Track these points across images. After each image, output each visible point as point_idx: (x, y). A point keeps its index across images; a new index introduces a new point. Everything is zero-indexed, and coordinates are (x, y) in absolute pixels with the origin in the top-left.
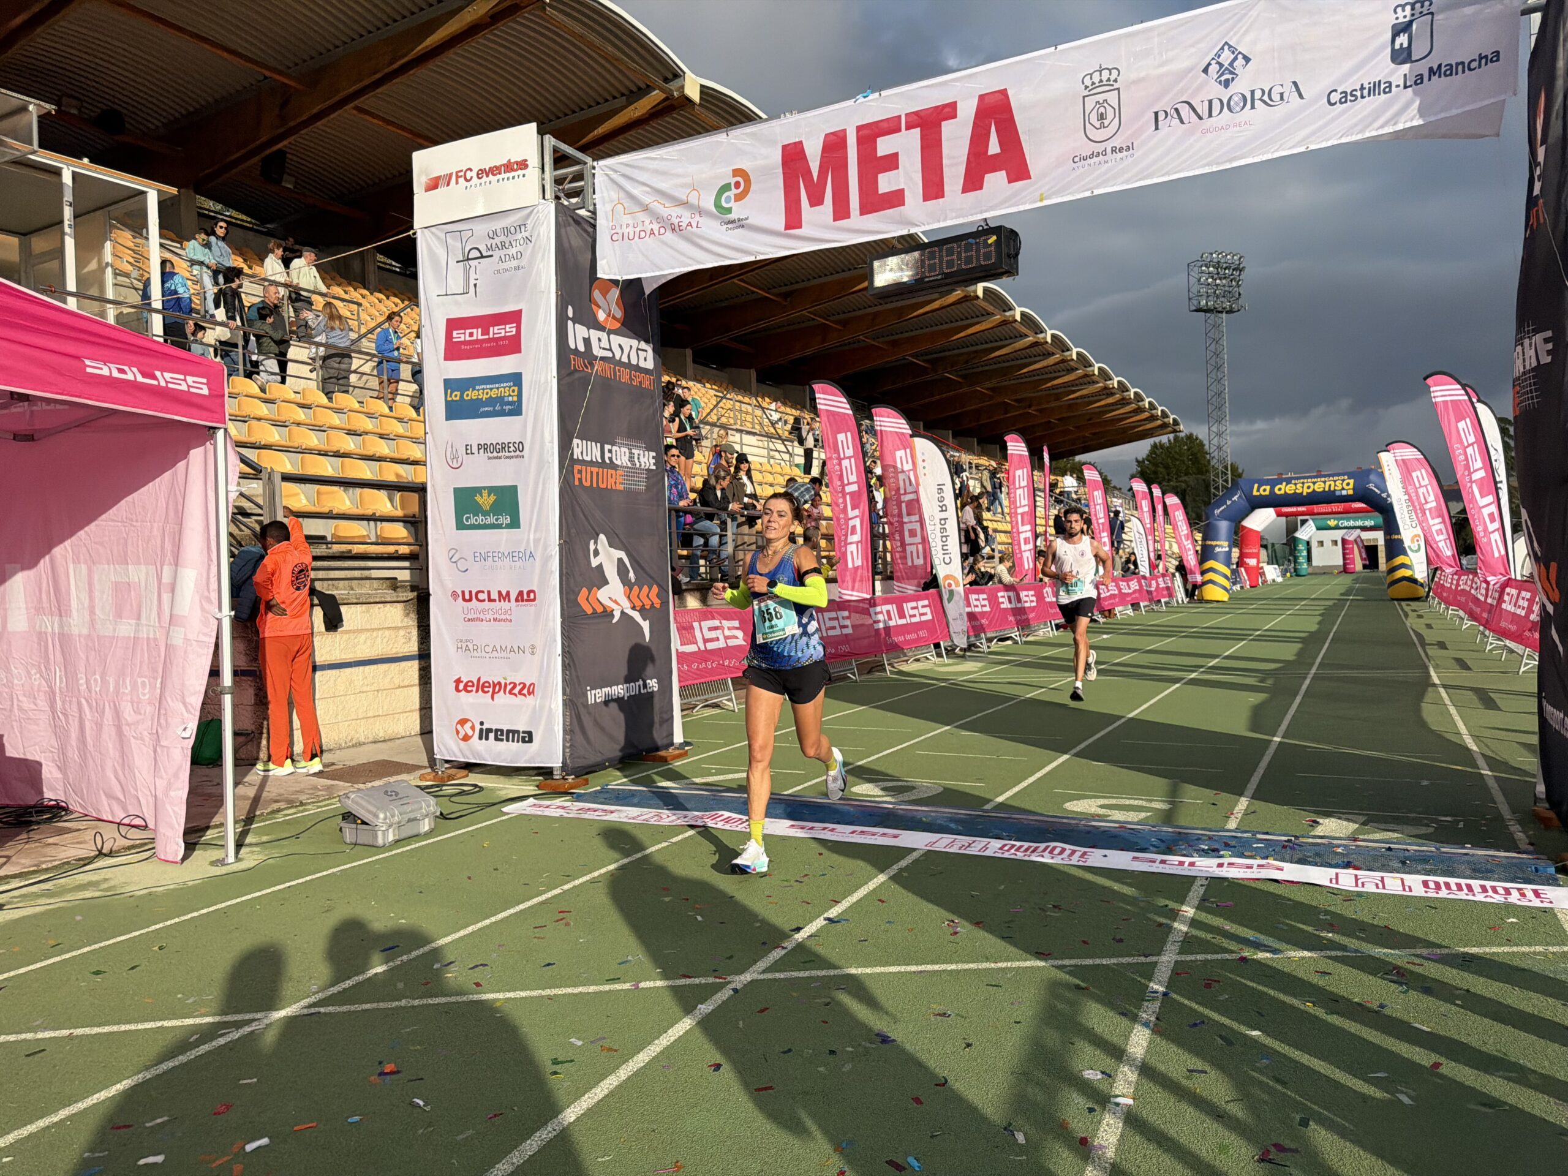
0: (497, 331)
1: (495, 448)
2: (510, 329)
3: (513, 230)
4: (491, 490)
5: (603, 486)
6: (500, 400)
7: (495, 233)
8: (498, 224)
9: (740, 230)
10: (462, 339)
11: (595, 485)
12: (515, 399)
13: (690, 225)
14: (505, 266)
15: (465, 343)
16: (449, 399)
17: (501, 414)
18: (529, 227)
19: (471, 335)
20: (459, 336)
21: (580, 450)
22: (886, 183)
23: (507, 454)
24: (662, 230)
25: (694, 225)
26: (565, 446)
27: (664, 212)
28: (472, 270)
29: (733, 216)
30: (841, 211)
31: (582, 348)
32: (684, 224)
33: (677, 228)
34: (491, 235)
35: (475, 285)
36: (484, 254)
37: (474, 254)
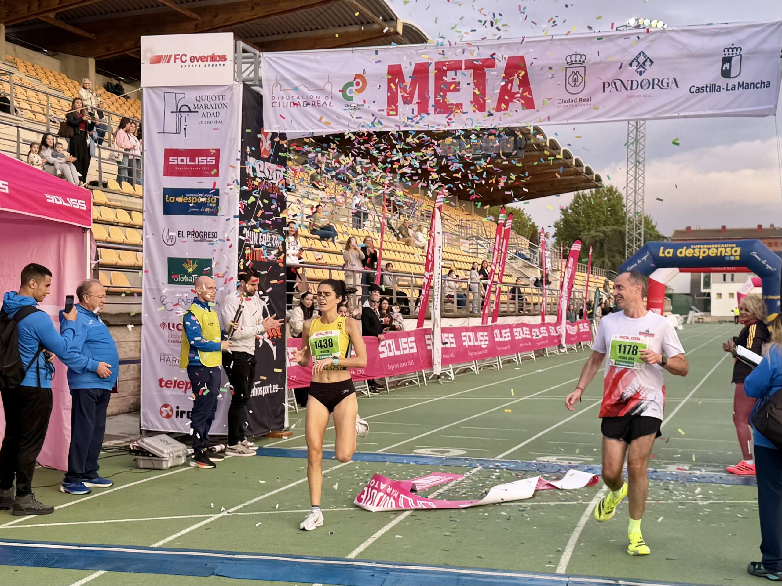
0: (200, 160)
1: (199, 235)
2: (211, 160)
4: (195, 260)
5: (258, 260)
8: (205, 93)
10: (176, 163)
12: (215, 205)
13: (325, 103)
15: (178, 165)
16: (166, 201)
17: (204, 213)
19: (182, 161)
24: (306, 104)
25: (328, 104)
27: (309, 93)
28: (183, 119)
30: (423, 108)
32: (322, 103)
33: (316, 104)
34: (198, 99)
35: (185, 129)
36: (192, 110)
37: (185, 109)
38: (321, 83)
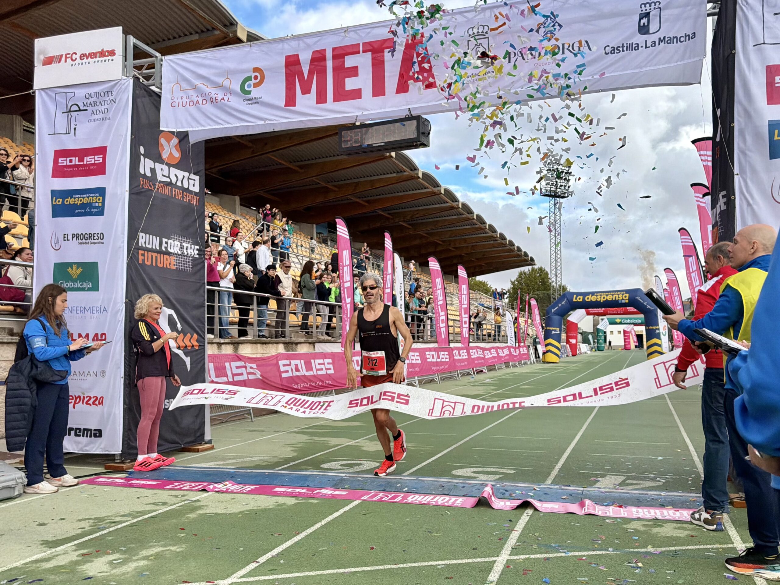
0: (89, 160)
1: (84, 237)
2: (99, 159)
3: (102, 94)
4: (79, 264)
5: (161, 266)
6: (90, 205)
7: (90, 95)
8: (93, 90)
9: (256, 105)
10: (65, 164)
11: (154, 264)
12: (100, 205)
13: (223, 99)
14: (96, 117)
15: (67, 166)
16: (54, 203)
17: (90, 214)
18: (114, 93)
19: (71, 161)
20: (63, 162)
21: (144, 240)
22: (350, 84)
23: (93, 241)
24: (205, 102)
25: (226, 99)
26: (132, 236)
27: (208, 90)
28: (73, 118)
29: (252, 95)
30: (321, 98)
31: (149, 174)
32: (219, 99)
33: (214, 101)
34: (87, 96)
35: (75, 129)
36: (82, 108)
37: (75, 108)
38: (220, 80)
